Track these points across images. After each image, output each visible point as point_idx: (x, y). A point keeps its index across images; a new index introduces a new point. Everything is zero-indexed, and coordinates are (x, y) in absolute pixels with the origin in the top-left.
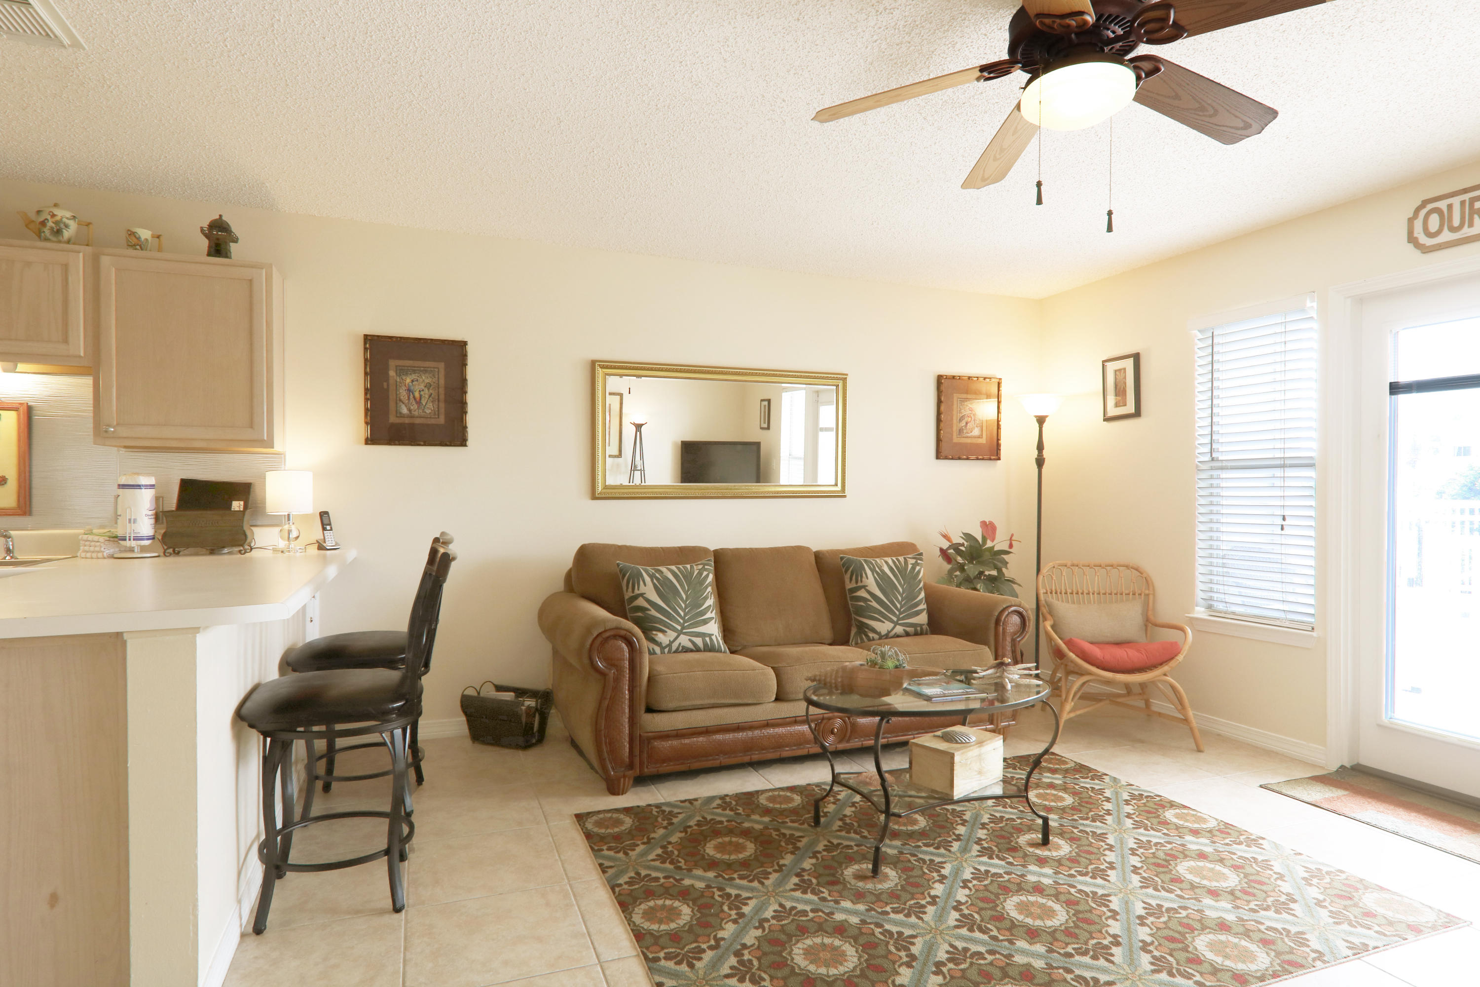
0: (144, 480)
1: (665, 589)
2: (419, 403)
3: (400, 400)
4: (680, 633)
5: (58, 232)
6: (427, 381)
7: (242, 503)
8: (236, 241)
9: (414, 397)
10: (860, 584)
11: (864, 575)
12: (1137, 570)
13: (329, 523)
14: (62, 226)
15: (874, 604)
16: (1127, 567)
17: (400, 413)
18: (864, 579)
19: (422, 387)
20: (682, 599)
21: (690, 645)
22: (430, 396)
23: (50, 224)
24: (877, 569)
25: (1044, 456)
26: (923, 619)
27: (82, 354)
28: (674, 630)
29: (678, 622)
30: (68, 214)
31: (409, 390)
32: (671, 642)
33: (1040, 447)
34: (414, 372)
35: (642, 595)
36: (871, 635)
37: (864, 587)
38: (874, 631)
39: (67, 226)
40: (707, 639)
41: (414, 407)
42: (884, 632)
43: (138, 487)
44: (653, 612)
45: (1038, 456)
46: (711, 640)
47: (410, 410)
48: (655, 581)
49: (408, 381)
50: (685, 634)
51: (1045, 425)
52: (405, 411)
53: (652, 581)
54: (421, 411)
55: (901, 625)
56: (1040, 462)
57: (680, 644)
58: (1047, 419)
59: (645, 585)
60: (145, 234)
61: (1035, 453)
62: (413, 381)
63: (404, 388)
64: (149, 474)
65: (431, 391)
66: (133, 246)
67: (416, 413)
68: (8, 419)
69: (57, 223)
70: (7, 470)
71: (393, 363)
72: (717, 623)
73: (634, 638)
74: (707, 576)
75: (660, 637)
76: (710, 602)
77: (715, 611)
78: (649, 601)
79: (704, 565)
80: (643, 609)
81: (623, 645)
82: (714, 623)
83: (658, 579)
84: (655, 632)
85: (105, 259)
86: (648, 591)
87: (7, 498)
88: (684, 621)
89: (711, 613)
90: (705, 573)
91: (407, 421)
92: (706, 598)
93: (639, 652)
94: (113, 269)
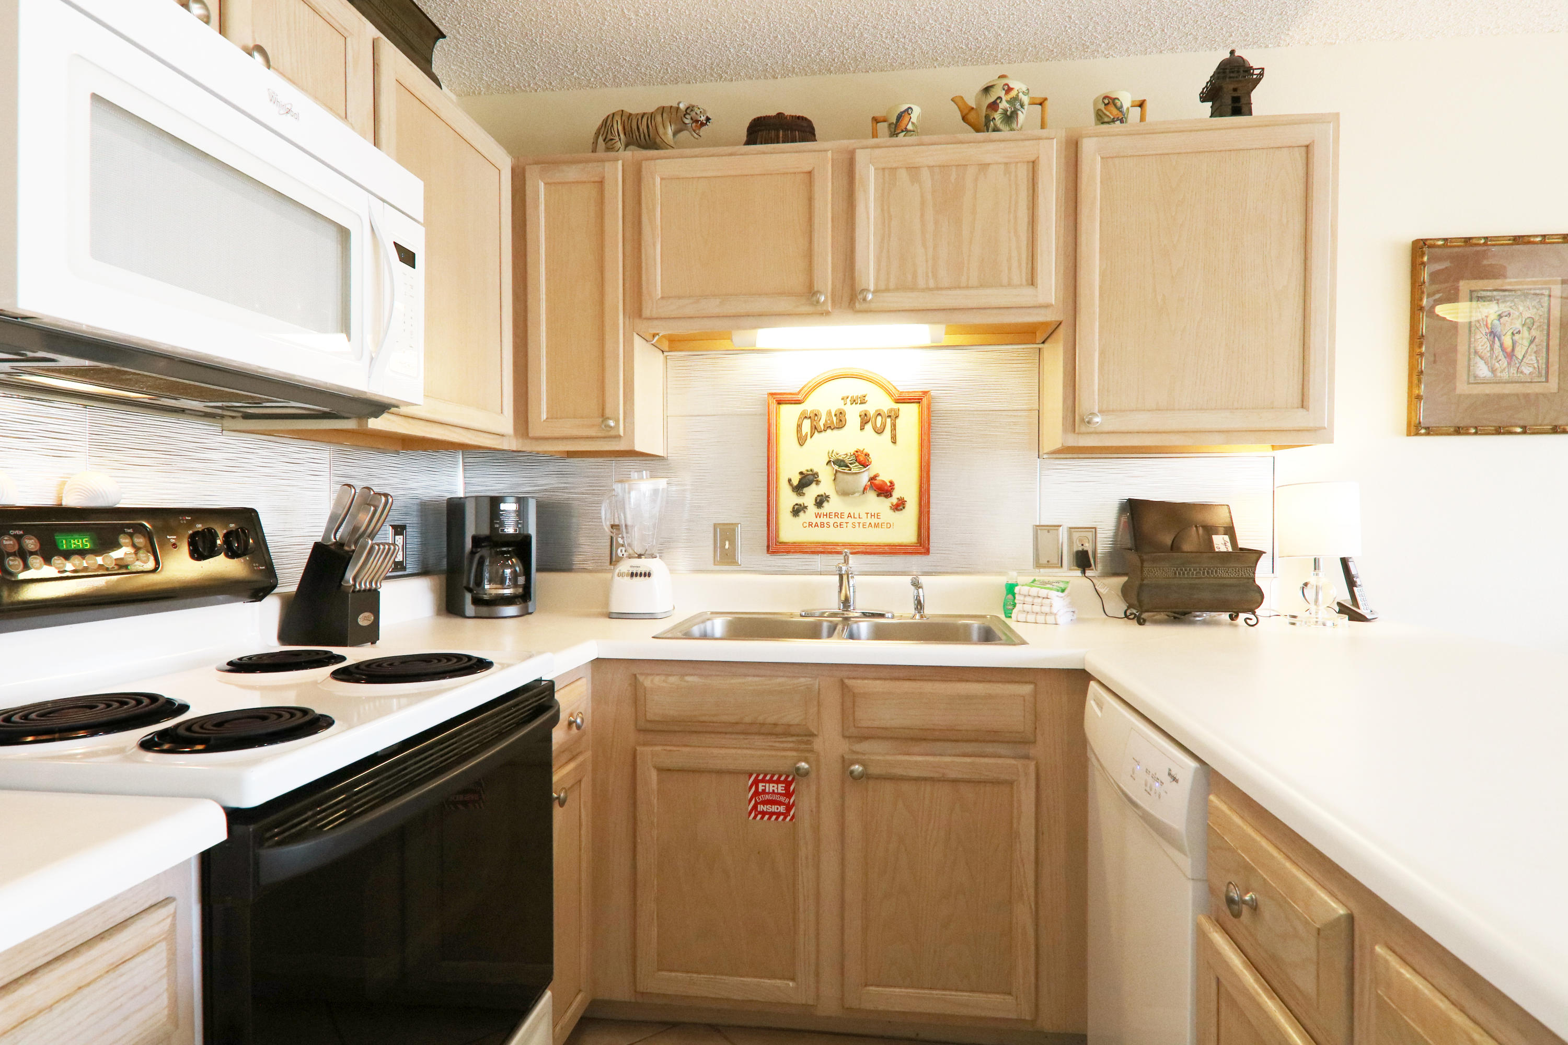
2: (1510, 355)
3: (1476, 352)
5: (1012, 115)
6: (1527, 314)
7: (1227, 538)
9: (1502, 345)
14: (1018, 106)
17: (1476, 377)
19: (1518, 325)
22: (1532, 342)
23: (1004, 105)
30: (1025, 86)
31: (1492, 335)
34: (1503, 298)
41: (1501, 363)
47: (1493, 371)
49: (1492, 315)
52: (1483, 371)
54: (1513, 370)
62: (1500, 316)
63: (1483, 330)
65: (1534, 333)
67: (1505, 376)
68: (910, 415)
69: (1012, 101)
70: (907, 489)
71: (1466, 287)
85: (1088, 144)
87: (903, 528)
91: (1487, 390)
94: (1097, 158)
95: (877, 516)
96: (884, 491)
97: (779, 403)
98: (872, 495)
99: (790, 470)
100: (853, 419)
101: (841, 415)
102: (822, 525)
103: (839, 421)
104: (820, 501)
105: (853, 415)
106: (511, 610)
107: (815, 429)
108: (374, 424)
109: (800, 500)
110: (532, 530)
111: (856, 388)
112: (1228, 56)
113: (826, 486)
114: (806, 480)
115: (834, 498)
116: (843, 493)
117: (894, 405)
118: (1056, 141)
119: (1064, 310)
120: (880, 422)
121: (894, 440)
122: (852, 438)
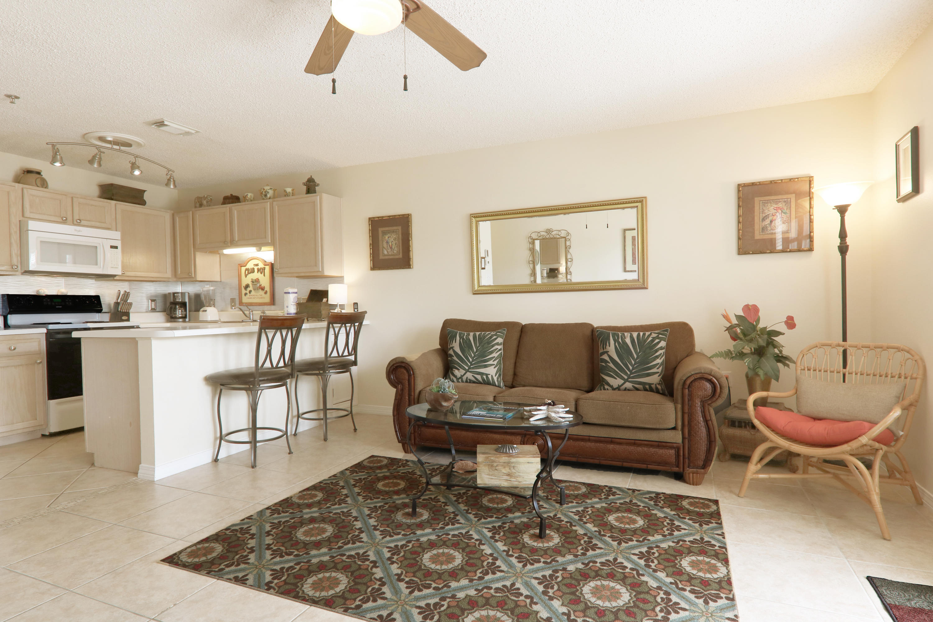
0: (291, 290)
1: (466, 346)
2: (391, 248)
3: (384, 248)
4: (467, 371)
5: (266, 195)
6: (394, 237)
7: (326, 299)
8: (318, 185)
9: (389, 245)
10: (605, 350)
11: (608, 344)
12: (908, 352)
13: (357, 308)
15: (611, 365)
16: (899, 349)
17: (384, 254)
18: (608, 347)
19: (392, 240)
20: (473, 351)
21: (473, 379)
22: (396, 244)
23: (264, 193)
24: (620, 340)
25: (848, 244)
26: (654, 380)
27: (270, 242)
28: (464, 369)
29: (467, 365)
30: (269, 188)
31: (387, 242)
32: (462, 376)
33: (843, 235)
34: (389, 233)
35: (452, 348)
36: (606, 387)
37: (607, 352)
38: (608, 384)
39: (268, 192)
40: (485, 377)
41: (389, 250)
42: (615, 386)
43: (289, 293)
44: (455, 358)
45: (840, 243)
46: (487, 377)
47: (388, 252)
48: (461, 340)
49: (387, 237)
50: (470, 372)
51: (847, 214)
52: (386, 252)
53: (460, 340)
54: (392, 252)
55: (630, 382)
56: (843, 249)
57: (467, 378)
58: (849, 208)
59: (455, 342)
60: (289, 190)
61: (838, 241)
63: (385, 241)
64: (294, 287)
65: (396, 242)
66: (285, 196)
67: (390, 253)
68: (268, 269)
69: (265, 192)
70: (267, 288)
71: (380, 230)
72: (497, 368)
73: (410, 368)
74: (496, 339)
75: (456, 372)
76: (495, 355)
77: (498, 360)
78: (454, 351)
79: (497, 332)
80: (451, 356)
81: (405, 372)
82: (494, 368)
83: (463, 339)
84: (454, 369)
85: (275, 203)
86: (456, 346)
87: (267, 298)
88: (471, 365)
89: (493, 361)
90: (495, 337)
91: (387, 257)
92: (492, 352)
93: (412, 376)
94: (277, 207)
95: (261, 295)
96: (263, 289)
97: (241, 266)
98: (260, 290)
99: (244, 284)
100: (256, 270)
101: (253, 269)
102: (251, 298)
103: (253, 271)
104: (250, 292)
105: (256, 268)
106: (181, 320)
107: (248, 273)
108: (115, 278)
109: (246, 292)
110: (187, 300)
111: (256, 262)
112: (309, 177)
113: (251, 288)
114: (247, 286)
115: (253, 291)
116: (254, 290)
117: (264, 266)
118: (269, 203)
119: (272, 243)
120: (261, 271)
121: (264, 275)
122: (256, 275)
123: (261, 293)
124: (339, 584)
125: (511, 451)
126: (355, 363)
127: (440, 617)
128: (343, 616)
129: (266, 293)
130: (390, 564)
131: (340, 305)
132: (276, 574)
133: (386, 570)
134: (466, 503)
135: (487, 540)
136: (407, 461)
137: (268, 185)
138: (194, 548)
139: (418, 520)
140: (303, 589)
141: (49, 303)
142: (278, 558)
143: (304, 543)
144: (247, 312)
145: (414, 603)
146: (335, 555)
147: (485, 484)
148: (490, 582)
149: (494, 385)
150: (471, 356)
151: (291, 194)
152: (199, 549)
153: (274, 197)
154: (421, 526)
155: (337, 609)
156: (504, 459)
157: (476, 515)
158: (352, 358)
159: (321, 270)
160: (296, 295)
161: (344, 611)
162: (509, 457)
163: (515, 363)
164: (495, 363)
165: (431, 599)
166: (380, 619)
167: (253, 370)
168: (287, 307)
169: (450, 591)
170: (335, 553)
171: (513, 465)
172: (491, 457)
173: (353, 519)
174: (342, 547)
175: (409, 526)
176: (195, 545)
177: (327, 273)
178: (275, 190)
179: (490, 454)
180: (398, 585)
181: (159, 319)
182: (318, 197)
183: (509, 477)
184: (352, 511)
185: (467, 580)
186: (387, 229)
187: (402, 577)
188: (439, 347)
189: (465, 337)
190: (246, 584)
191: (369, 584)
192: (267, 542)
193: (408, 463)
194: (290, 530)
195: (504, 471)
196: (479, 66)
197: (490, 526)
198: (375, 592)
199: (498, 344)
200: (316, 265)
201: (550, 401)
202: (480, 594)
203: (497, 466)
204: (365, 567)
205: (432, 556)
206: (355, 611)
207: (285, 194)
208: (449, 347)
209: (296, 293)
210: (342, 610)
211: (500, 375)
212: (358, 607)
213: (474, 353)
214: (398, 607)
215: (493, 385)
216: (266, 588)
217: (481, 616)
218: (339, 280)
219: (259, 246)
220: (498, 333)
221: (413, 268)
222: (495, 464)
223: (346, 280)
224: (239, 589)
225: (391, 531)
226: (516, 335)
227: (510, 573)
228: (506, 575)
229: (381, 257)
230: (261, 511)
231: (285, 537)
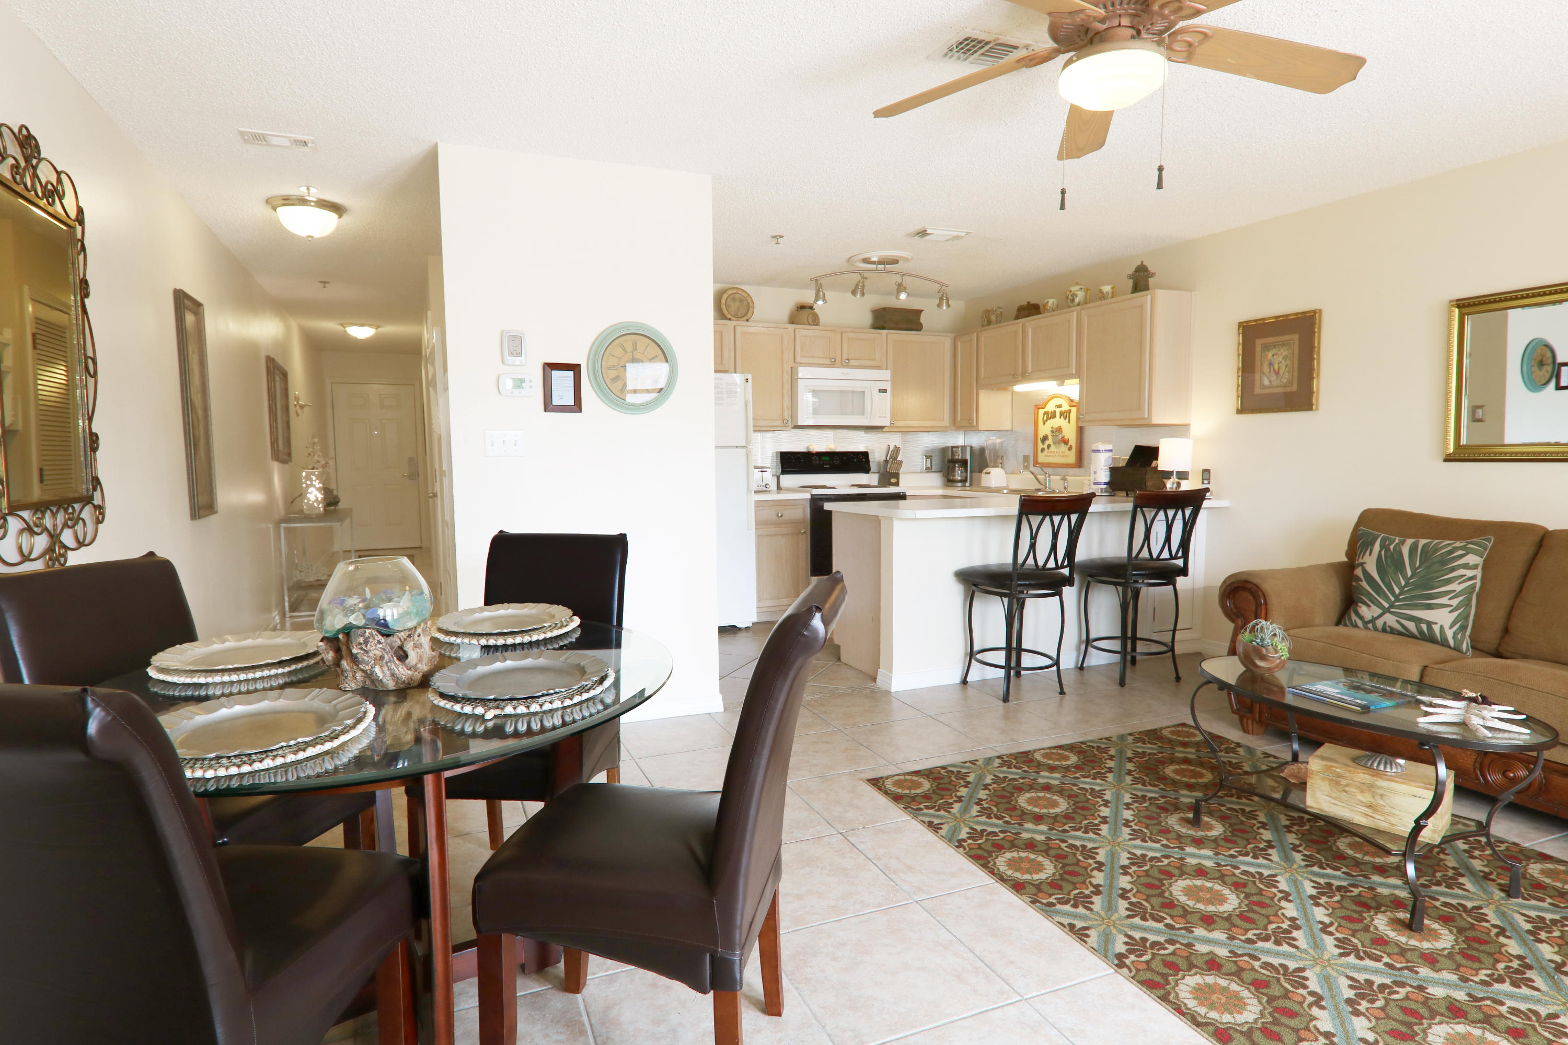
0: (1101, 447)
1: (1390, 563)
2: (1277, 373)
3: (1263, 374)
4: (1386, 611)
5: (1073, 300)
6: (1285, 353)
7: (1156, 462)
8: (1153, 275)
9: (1274, 369)
13: (1207, 477)
17: (1263, 385)
19: (1281, 359)
20: (1404, 576)
21: (1397, 627)
22: (1286, 366)
23: (1070, 297)
27: (1074, 372)
28: (1381, 606)
29: (1387, 599)
30: (1077, 288)
31: (1271, 364)
32: (1373, 620)
34: (1275, 347)
39: (1077, 296)
40: (1424, 627)
41: (1274, 378)
43: (1098, 451)
44: (1364, 584)
46: (1431, 628)
47: (1270, 382)
48: (1383, 552)
49: (1270, 355)
50: (1394, 613)
52: (1266, 382)
53: (1380, 551)
54: (1278, 381)
57: (1385, 623)
59: (1370, 554)
60: (1107, 289)
62: (1273, 355)
63: (1267, 363)
64: (1109, 442)
65: (1288, 362)
66: (1100, 299)
67: (1274, 384)
68: (1074, 412)
69: (1072, 295)
70: (1073, 442)
71: (1259, 343)
72: (1456, 614)
73: (1260, 593)
74: (1462, 556)
75: (1363, 610)
76: (1456, 587)
77: (1461, 598)
78: (1365, 572)
79: (1469, 543)
80: (1358, 579)
81: (1251, 598)
82: (1450, 612)
83: (1388, 550)
84: (1360, 604)
85: (1083, 312)
86: (1370, 563)
87: (1071, 458)
88: (1397, 599)
89: (1450, 599)
90: (1461, 552)
91: (1267, 391)
92: (1449, 582)
93: (1263, 607)
94: (1086, 318)
95: (1064, 452)
96: (1066, 442)
97: (1038, 409)
98: (1063, 444)
99: (1041, 435)
100: (1058, 414)
101: (1055, 412)
102: (1049, 456)
103: (1054, 415)
104: (1049, 446)
105: (1058, 411)
106: (960, 484)
107: (1048, 419)
108: (884, 430)
109: (1043, 447)
110: (968, 457)
111: (1058, 401)
112: (1140, 263)
113: (1050, 441)
114: (1045, 439)
115: (1052, 445)
116: (1054, 443)
117: (1069, 408)
118: (1075, 313)
119: (1078, 375)
120: (1065, 415)
121: (1069, 422)
122: (1058, 422)
123: (1064, 448)
124: (1041, 871)
125: (1388, 770)
126: (1184, 571)
127: (1152, 959)
128: (1027, 906)
129: (1070, 449)
130: (1121, 873)
131: (1177, 472)
132: (974, 834)
133: (1111, 878)
134: (1303, 836)
135: (1301, 899)
136: (1239, 745)
137: (1077, 284)
138: (902, 777)
139: (1200, 834)
140: (996, 860)
141: (818, 462)
142: (984, 817)
143: (1022, 811)
144: (1041, 477)
145: (1125, 929)
146: (1053, 838)
147: (1322, 810)
148: (1262, 951)
149: (1444, 643)
150: (1398, 585)
151: (1110, 295)
152: (906, 780)
153: (1086, 302)
154: (1198, 842)
155: (1024, 897)
156: (1362, 776)
157: (1307, 858)
158: (1180, 562)
159: (1146, 416)
160: (1110, 454)
161: (1031, 902)
162: (1373, 776)
163: (1512, 608)
164: (1455, 602)
165: (1154, 935)
166: (1070, 928)
167: (1010, 569)
168: (1095, 473)
169: (1188, 938)
170: (1054, 835)
171: (1381, 792)
172: (1336, 767)
173: (1102, 803)
174: (1068, 831)
175: (1179, 837)
176: (905, 774)
177: (1156, 420)
178: (1087, 290)
179: (1336, 761)
180: (1117, 902)
181: (933, 483)
182: (1149, 297)
183: (1371, 811)
184: (1106, 792)
185: (1226, 935)
186: (1271, 340)
187: (1128, 895)
188: (1345, 559)
189: (1392, 547)
190: (938, 832)
191: (1078, 886)
192: (980, 796)
193: (1238, 749)
194: (1013, 791)
195: (1360, 797)
196: (1354, 78)
197: (1322, 881)
198: (1081, 898)
199: (1466, 566)
200: (1139, 408)
201: (1473, 695)
202: (1234, 959)
203: (1347, 785)
204: (1085, 865)
205: (1190, 886)
206: (1043, 907)
207: (1101, 295)
208: (1357, 563)
209: (1111, 451)
210: (1030, 900)
211: (1463, 628)
212: (1051, 905)
213: (1407, 580)
214: (1101, 925)
215: (1443, 645)
216: (957, 844)
217: (1215, 983)
218: (1179, 430)
219: (1061, 378)
220: (1470, 546)
221: (1317, 409)
222: (1344, 782)
223: (1193, 431)
224: (929, 836)
225: (1148, 835)
226: (1522, 553)
227: (1307, 953)
228: (1299, 954)
229: (1258, 390)
230: (990, 758)
231: (1003, 797)
